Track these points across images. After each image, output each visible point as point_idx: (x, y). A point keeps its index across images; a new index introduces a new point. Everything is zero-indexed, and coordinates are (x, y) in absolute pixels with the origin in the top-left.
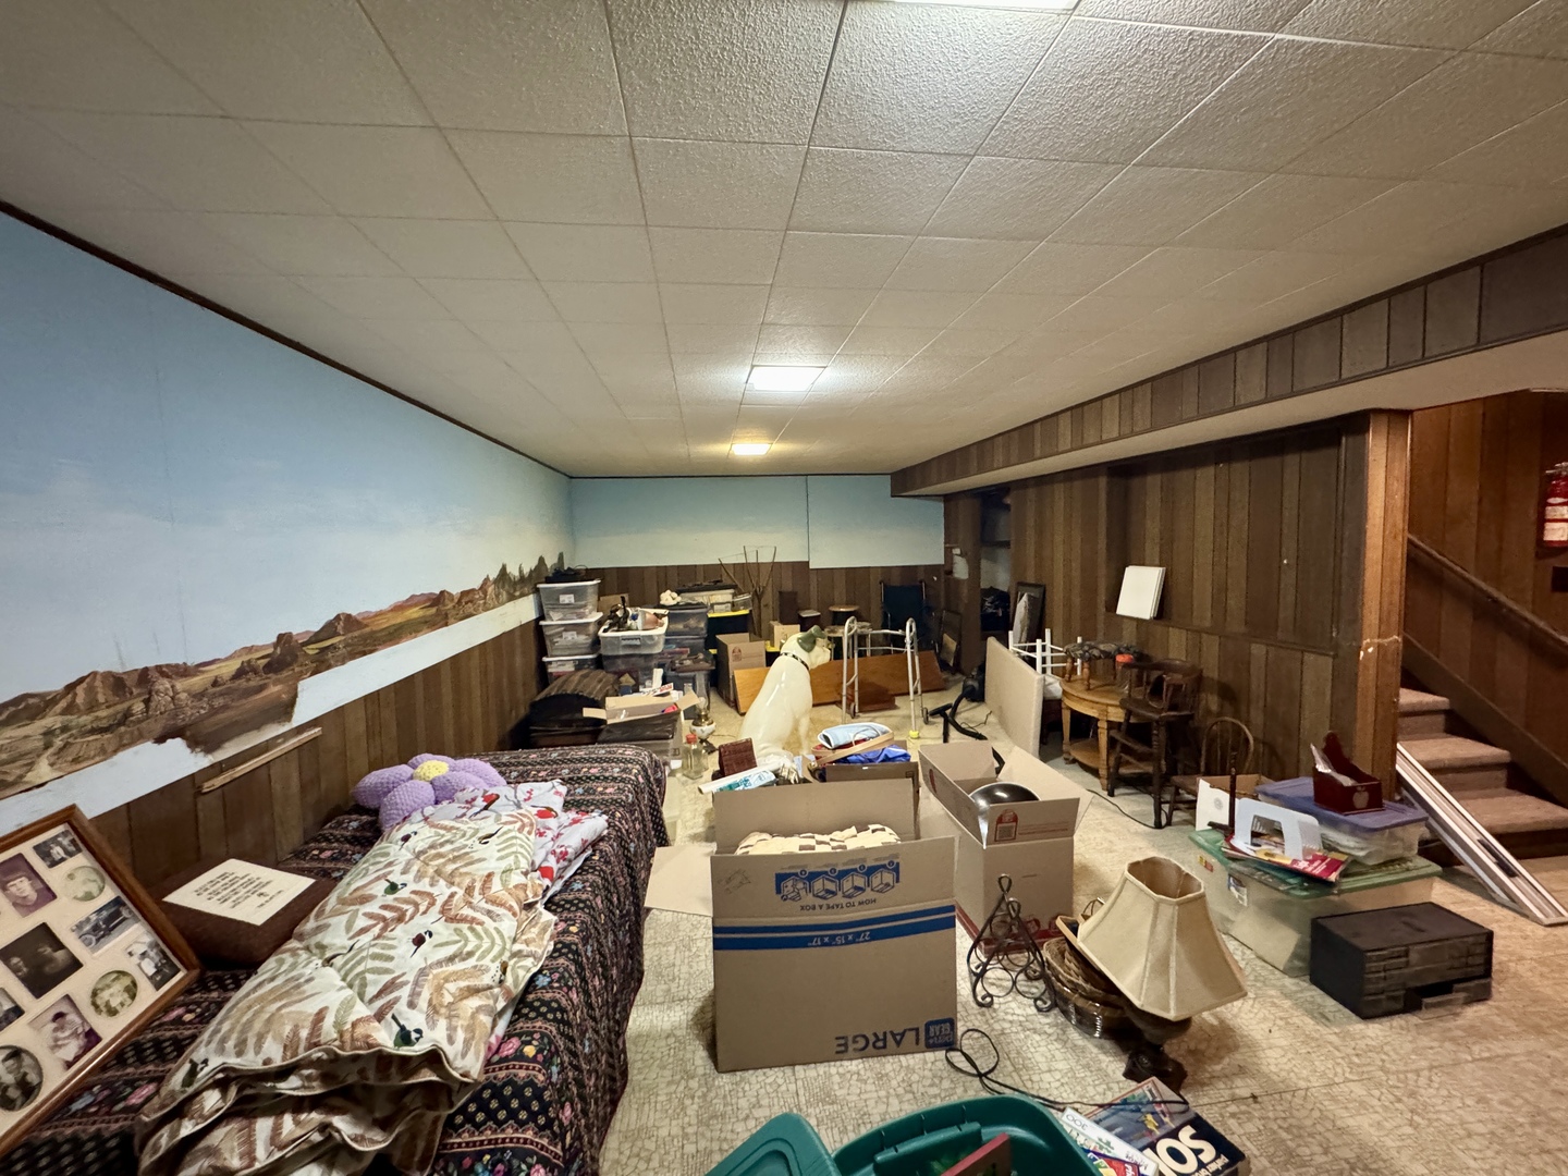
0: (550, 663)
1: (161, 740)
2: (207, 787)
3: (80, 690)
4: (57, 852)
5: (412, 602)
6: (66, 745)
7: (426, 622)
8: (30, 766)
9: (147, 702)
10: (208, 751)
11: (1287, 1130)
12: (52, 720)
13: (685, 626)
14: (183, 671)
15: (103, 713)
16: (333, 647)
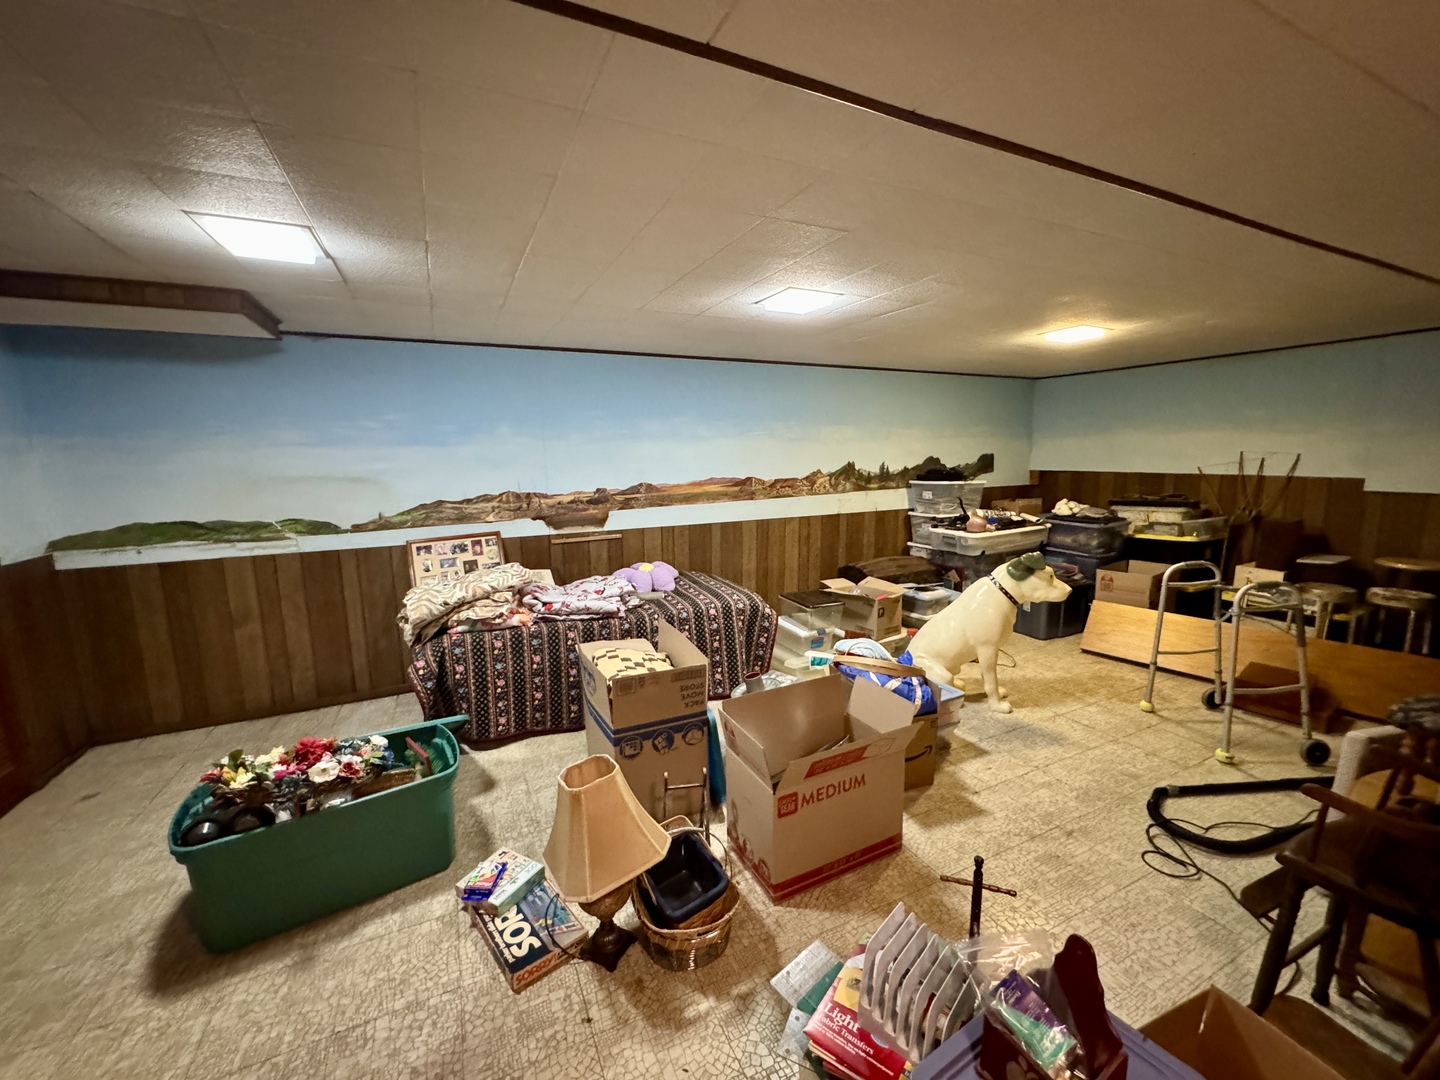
0: (912, 547)
1: (534, 519)
2: (553, 541)
3: (504, 496)
4: (491, 543)
5: (711, 481)
6: (499, 512)
7: (726, 495)
8: (488, 515)
9: (528, 505)
10: (556, 528)
11: (553, 1036)
12: (495, 504)
13: (1075, 541)
14: (546, 496)
15: (512, 505)
16: (637, 499)
